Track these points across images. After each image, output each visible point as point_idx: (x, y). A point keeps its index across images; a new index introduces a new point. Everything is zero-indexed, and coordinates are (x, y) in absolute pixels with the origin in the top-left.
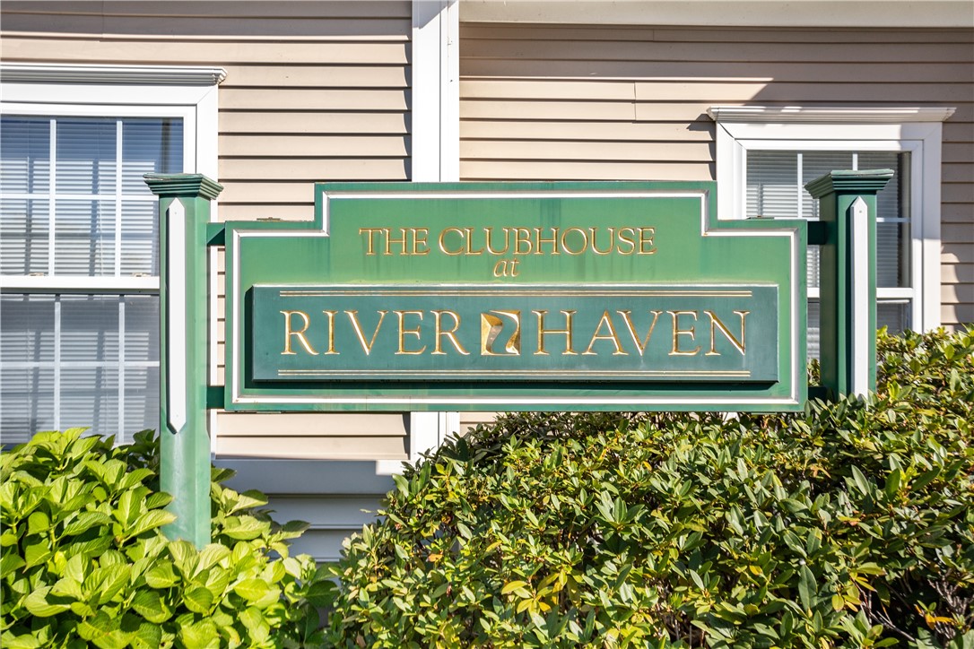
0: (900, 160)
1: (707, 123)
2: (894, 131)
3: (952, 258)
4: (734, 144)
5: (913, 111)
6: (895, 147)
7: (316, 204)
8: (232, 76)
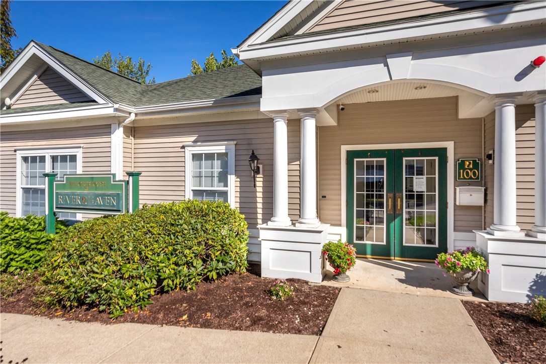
0: (226, 154)
1: (183, 147)
2: (224, 147)
3: (238, 180)
4: (189, 152)
5: (226, 142)
6: (224, 151)
7: (64, 177)
8: (85, 146)
